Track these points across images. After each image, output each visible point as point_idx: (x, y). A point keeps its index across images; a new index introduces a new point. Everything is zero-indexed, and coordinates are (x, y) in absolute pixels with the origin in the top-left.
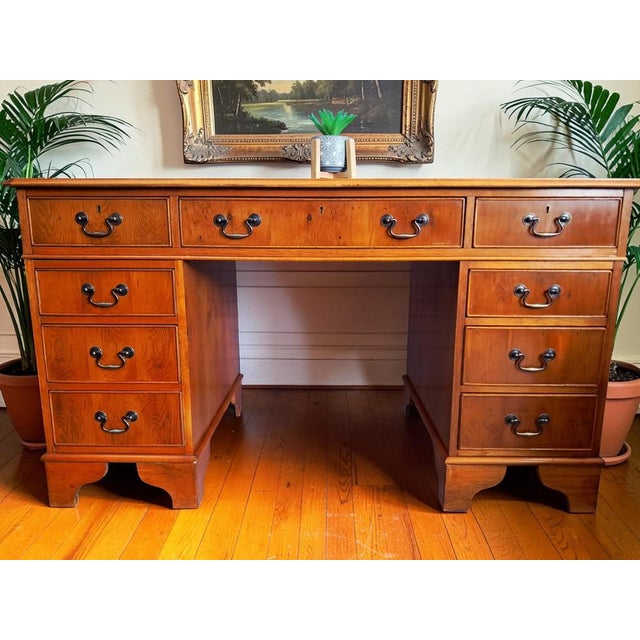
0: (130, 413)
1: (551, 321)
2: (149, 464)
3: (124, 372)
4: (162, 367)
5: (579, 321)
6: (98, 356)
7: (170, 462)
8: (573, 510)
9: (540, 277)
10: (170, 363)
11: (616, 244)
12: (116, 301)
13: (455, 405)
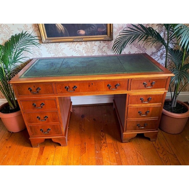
0: (48, 129)
3: (46, 121)
5: (155, 105)
6: (39, 119)
7: (59, 138)
8: (151, 140)
9: (146, 96)
10: (57, 119)
11: (165, 88)
12: (42, 107)
13: (125, 123)
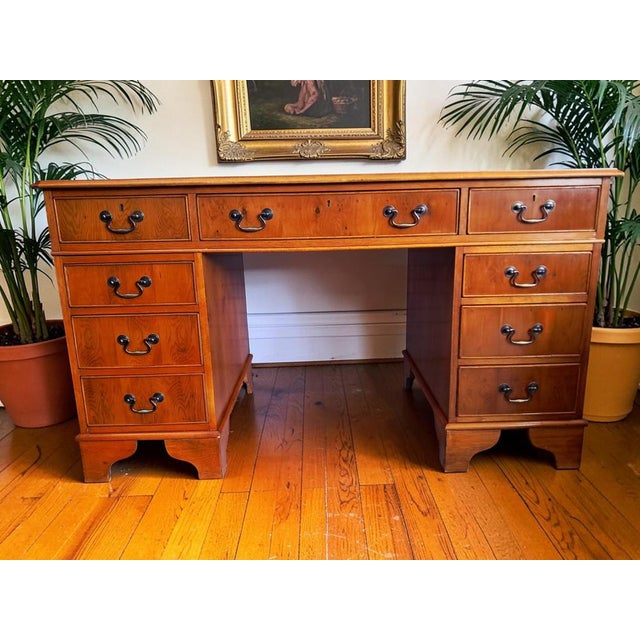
0: (157, 395)
1: (538, 299)
2: (176, 439)
3: (150, 357)
4: (185, 351)
5: (563, 298)
6: (126, 344)
7: (196, 438)
8: (560, 467)
9: (527, 259)
10: (193, 347)
11: (595, 228)
12: (141, 292)
13: (453, 377)
